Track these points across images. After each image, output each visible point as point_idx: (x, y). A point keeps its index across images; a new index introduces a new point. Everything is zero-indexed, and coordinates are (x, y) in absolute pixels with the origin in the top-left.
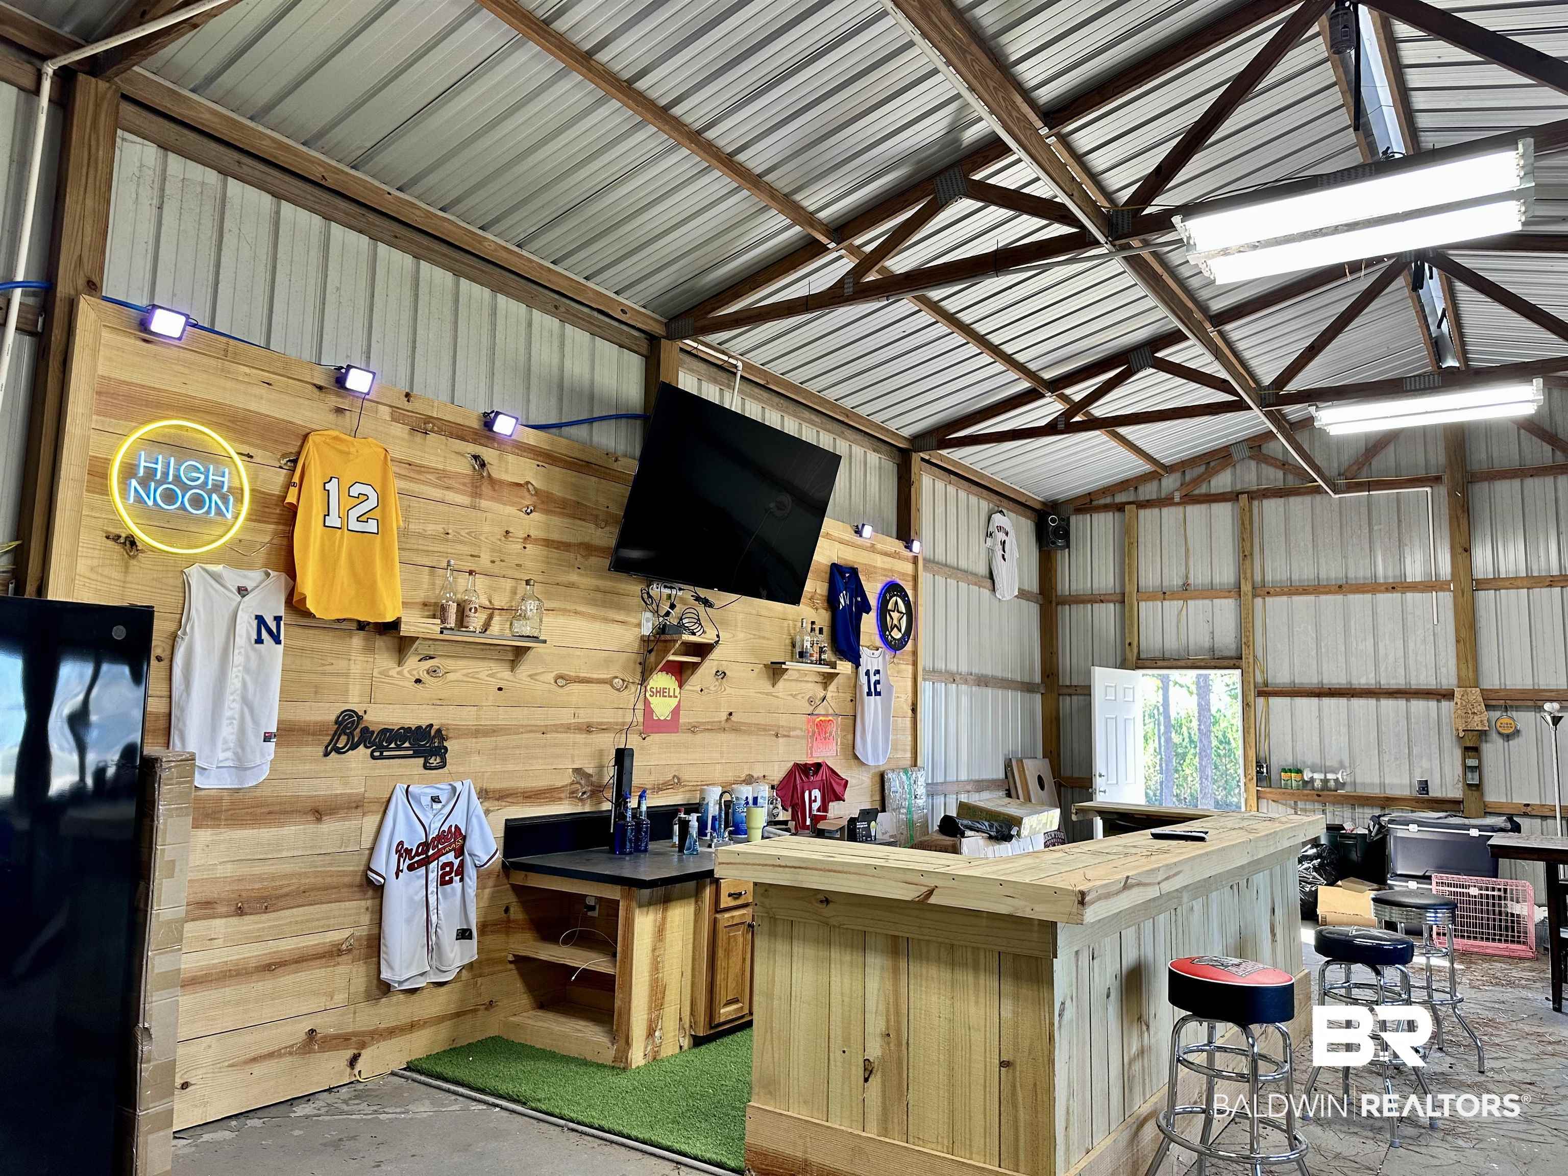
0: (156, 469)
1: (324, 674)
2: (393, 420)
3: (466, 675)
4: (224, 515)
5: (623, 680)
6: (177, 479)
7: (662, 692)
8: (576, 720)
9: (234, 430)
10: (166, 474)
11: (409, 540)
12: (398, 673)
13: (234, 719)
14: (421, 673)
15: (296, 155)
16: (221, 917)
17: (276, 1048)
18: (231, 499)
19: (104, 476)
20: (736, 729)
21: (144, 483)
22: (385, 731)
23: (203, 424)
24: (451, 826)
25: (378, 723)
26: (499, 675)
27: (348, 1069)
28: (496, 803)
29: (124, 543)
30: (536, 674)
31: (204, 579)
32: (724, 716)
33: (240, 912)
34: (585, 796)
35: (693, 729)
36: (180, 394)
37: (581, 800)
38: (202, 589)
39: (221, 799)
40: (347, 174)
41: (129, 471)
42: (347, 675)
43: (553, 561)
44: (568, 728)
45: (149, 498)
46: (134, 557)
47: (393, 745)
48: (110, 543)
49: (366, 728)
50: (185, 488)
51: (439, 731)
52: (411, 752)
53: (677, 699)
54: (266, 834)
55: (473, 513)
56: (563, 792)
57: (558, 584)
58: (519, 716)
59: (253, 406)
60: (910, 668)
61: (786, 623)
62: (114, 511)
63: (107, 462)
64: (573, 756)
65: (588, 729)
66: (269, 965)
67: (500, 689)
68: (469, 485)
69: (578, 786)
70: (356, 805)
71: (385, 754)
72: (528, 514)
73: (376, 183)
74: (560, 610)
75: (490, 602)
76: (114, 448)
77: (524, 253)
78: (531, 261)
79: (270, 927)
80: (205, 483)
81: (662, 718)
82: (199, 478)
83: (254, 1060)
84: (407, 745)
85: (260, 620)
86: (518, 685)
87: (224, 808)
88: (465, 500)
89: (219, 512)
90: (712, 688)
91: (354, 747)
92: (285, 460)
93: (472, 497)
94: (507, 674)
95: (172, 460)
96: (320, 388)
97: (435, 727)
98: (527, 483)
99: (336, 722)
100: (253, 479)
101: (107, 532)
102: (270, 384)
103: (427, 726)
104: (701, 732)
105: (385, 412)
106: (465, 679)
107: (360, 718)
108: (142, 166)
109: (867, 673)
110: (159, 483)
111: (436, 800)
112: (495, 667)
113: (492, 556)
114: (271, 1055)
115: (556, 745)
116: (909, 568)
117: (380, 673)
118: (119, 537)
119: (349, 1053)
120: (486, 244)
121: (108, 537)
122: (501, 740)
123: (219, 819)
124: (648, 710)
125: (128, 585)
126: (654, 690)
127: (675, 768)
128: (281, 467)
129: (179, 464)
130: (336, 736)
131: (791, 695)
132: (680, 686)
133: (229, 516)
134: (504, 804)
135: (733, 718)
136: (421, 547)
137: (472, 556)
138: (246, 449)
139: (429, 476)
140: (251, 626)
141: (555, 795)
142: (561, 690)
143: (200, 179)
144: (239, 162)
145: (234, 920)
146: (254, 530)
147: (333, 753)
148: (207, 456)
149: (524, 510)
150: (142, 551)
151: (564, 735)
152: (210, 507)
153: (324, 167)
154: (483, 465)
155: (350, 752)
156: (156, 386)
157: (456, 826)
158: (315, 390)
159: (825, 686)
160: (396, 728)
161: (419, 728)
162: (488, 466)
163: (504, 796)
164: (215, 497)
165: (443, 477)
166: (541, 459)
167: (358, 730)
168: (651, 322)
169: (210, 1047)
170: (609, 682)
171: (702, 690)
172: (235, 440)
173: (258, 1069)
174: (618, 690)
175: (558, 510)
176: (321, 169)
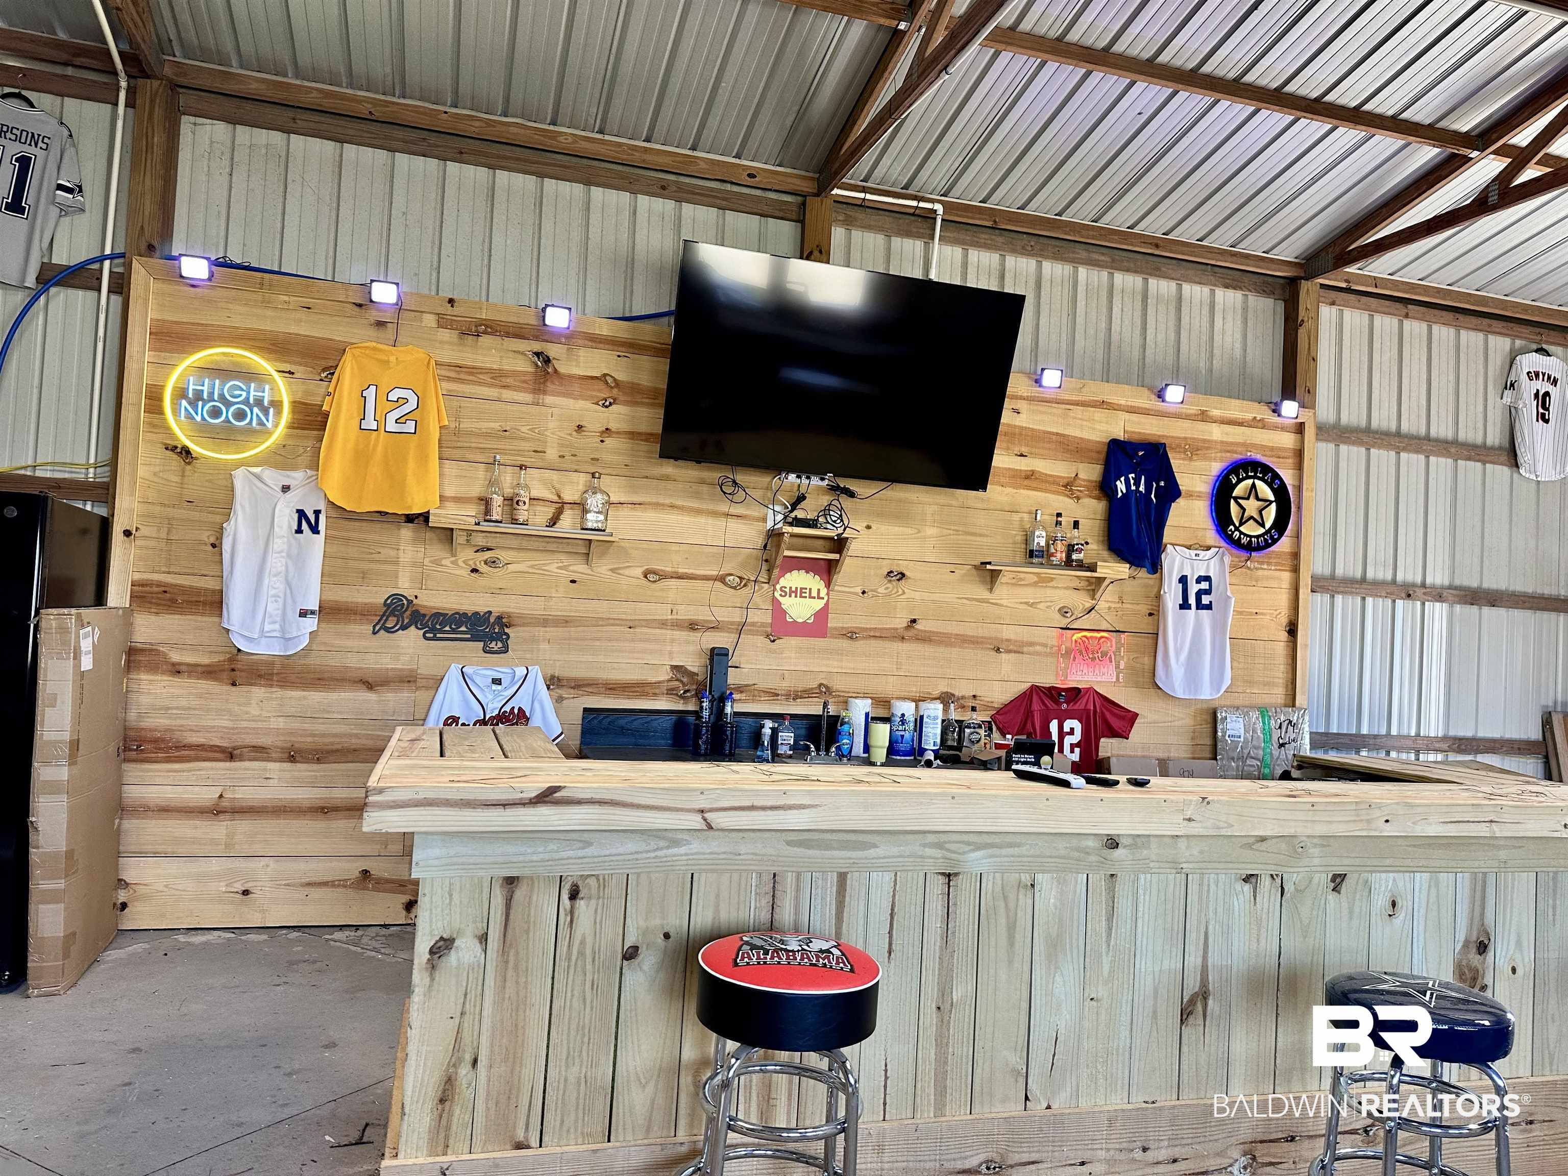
0: (202, 391)
1: (372, 561)
2: (440, 326)
3: (532, 567)
4: (264, 425)
5: (741, 578)
6: (222, 398)
7: (800, 593)
8: (675, 617)
9: (275, 352)
10: (211, 394)
11: (461, 439)
12: (452, 563)
13: (279, 597)
14: (478, 563)
15: (342, 99)
16: (275, 761)
17: (330, 879)
18: (271, 410)
19: (160, 399)
20: (926, 638)
21: (193, 403)
22: (437, 615)
23: (246, 349)
24: (513, 708)
25: (432, 608)
26: (571, 568)
27: (404, 912)
28: (572, 691)
29: (181, 453)
30: (616, 569)
31: (250, 481)
32: (904, 623)
33: (292, 759)
34: (688, 694)
35: (851, 635)
36: (225, 327)
37: (681, 697)
38: (247, 489)
39: (273, 663)
40: (398, 104)
41: (181, 393)
42: (396, 563)
43: (641, 454)
44: (663, 624)
45: (197, 414)
46: (189, 463)
47: (447, 628)
48: (169, 453)
49: (417, 611)
50: (228, 404)
51: (500, 618)
52: (469, 636)
53: (824, 601)
54: (315, 697)
55: (534, 409)
56: (659, 687)
57: (647, 477)
58: (601, 608)
59: (293, 329)
60: (1286, 576)
61: (1016, 517)
62: (168, 428)
63: (162, 387)
64: (671, 653)
65: (693, 626)
66: (323, 808)
67: (573, 582)
68: (531, 383)
69: (677, 683)
70: (408, 679)
71: (438, 635)
72: (607, 407)
73: (427, 105)
74: (650, 504)
75: (559, 497)
76: (167, 376)
77: (607, 137)
78: (620, 145)
79: (321, 776)
80: (248, 398)
81: (800, 620)
82: (241, 395)
83: (309, 884)
84: (463, 629)
85: (301, 514)
86: (598, 579)
87: (275, 671)
88: (528, 397)
89: (261, 423)
90: (881, 590)
91: (404, 628)
92: (325, 374)
93: (534, 393)
94: (582, 568)
95: (217, 382)
96: (360, 306)
97: (494, 615)
98: (605, 375)
99: (385, 604)
100: (292, 392)
101: (165, 444)
102: (309, 308)
103: (486, 613)
104: (864, 638)
105: (430, 320)
106: (531, 570)
107: (410, 602)
108: (212, 142)
109: (1183, 580)
110: (205, 402)
111: (497, 681)
112: (565, 560)
113: (559, 451)
114: (325, 884)
115: (647, 640)
116: (1288, 440)
117: (431, 562)
118: (176, 447)
119: (405, 898)
120: (561, 139)
121: (167, 449)
122: (573, 631)
123: (272, 680)
124: (778, 611)
125: (186, 486)
126: (787, 590)
127: (822, 675)
128: (321, 380)
129: (223, 384)
130: (385, 616)
131: (1026, 603)
132: (828, 585)
133: (269, 425)
134: (581, 692)
135: (918, 626)
136: (473, 445)
137: (535, 451)
138: (287, 367)
139: (481, 376)
140: (293, 519)
141: (647, 689)
142: (654, 586)
143: (264, 142)
144: (294, 119)
145: (287, 766)
146: (297, 436)
147: (382, 632)
148: (249, 376)
149: (601, 403)
150: (196, 459)
151: (658, 631)
152: (251, 419)
153: (371, 103)
154: (547, 361)
155: (400, 632)
156: (203, 322)
157: (520, 709)
158: (357, 309)
159: (1093, 593)
160: (450, 613)
161: (476, 614)
162: (554, 362)
163: (580, 685)
164: (256, 410)
165: (498, 377)
166: (623, 349)
167: (408, 613)
168: (795, 181)
169: (267, 866)
170: (722, 579)
171: (864, 592)
172: (276, 360)
173: (316, 893)
174: (735, 588)
175: (647, 401)
176: (369, 106)
